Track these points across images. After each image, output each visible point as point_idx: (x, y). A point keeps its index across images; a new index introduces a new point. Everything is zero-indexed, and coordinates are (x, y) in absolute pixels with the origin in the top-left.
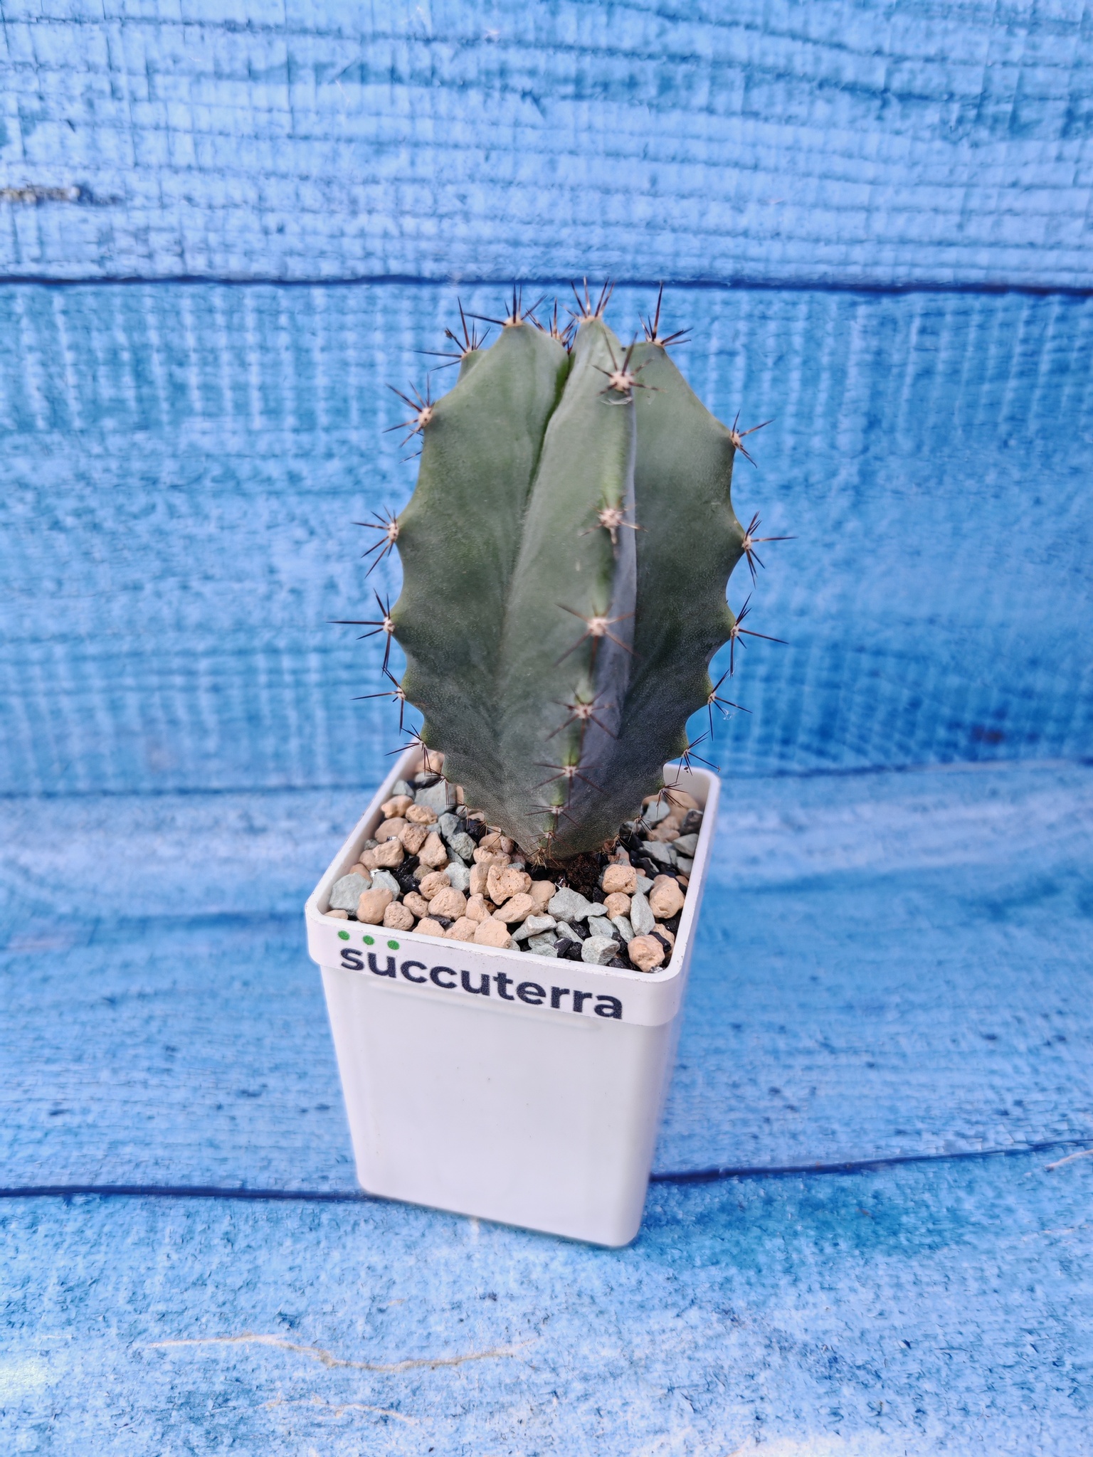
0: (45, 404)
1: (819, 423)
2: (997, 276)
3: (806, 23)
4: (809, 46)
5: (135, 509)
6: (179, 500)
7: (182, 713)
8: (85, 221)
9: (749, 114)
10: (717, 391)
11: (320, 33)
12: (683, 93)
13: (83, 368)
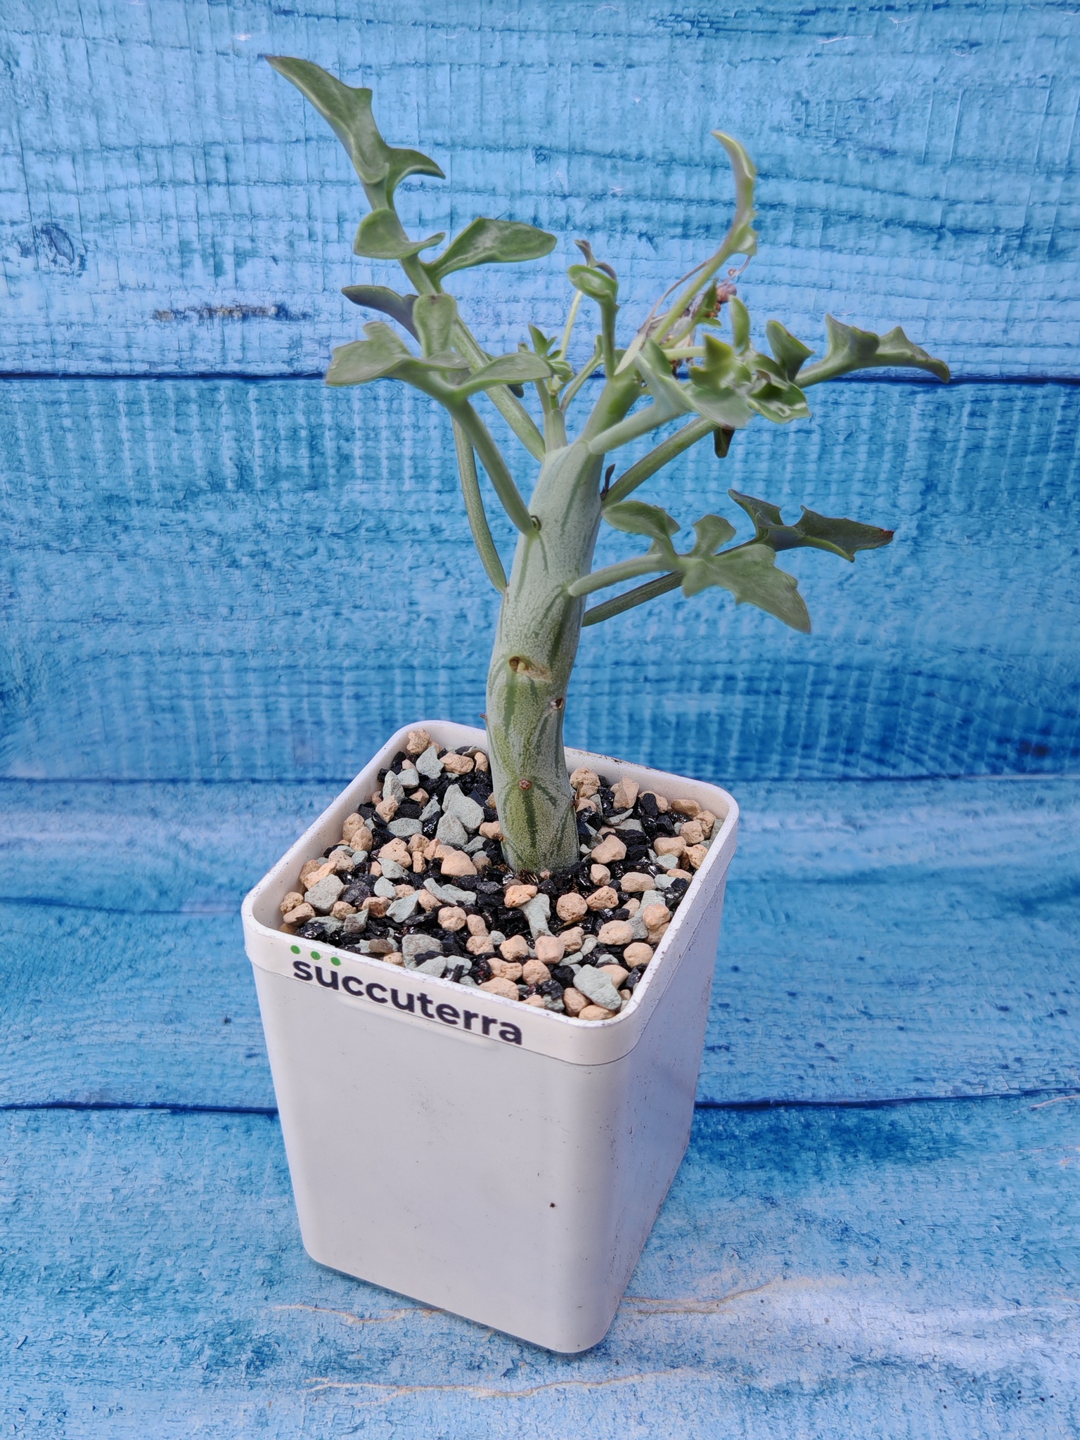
0: (235, 470)
1: (883, 488)
2: (1037, 370)
3: (875, 176)
4: (877, 195)
5: (300, 552)
6: (338, 545)
7: (326, 716)
8: (280, 332)
9: (826, 247)
10: (795, 462)
11: (478, 191)
12: (771, 232)
13: (267, 442)
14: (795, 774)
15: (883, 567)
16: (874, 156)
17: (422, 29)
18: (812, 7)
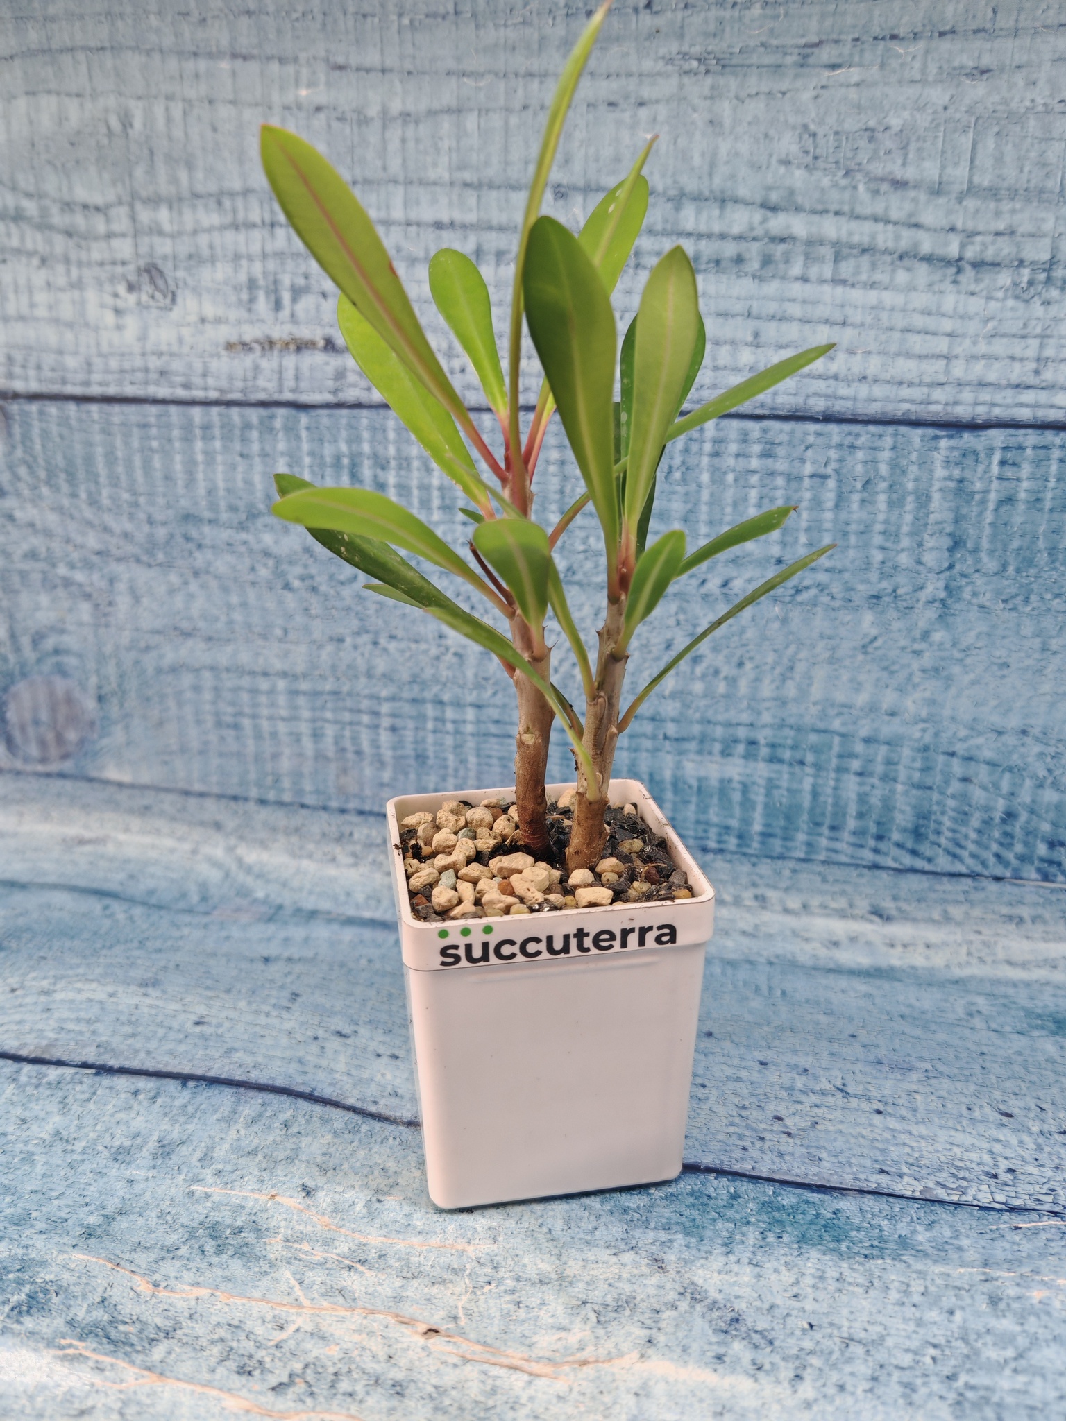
1: (906, 542)
3: (887, 209)
4: (890, 227)
5: (342, 577)
7: (366, 746)
8: (327, 363)
9: (838, 281)
10: (810, 509)
11: (501, 229)
12: (782, 266)
14: (822, 857)
15: (909, 630)
16: (885, 187)
17: (453, 80)
18: (815, 39)
